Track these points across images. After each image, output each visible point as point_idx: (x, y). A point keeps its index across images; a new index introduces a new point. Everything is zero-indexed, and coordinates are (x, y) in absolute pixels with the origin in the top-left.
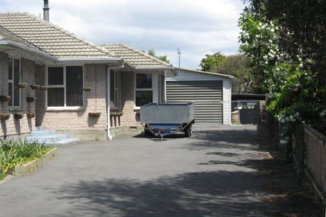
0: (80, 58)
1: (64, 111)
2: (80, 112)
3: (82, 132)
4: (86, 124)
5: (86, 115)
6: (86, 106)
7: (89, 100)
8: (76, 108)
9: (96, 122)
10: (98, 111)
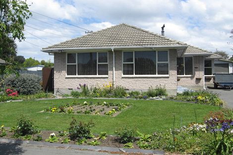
0: (191, 53)
1: (184, 77)
2: (192, 78)
3: (193, 87)
4: (195, 83)
5: (195, 79)
6: (194, 75)
7: (196, 72)
8: (190, 76)
9: (199, 82)
10: (200, 77)
